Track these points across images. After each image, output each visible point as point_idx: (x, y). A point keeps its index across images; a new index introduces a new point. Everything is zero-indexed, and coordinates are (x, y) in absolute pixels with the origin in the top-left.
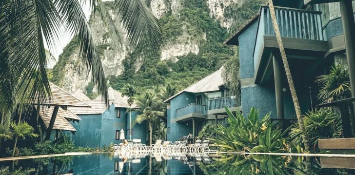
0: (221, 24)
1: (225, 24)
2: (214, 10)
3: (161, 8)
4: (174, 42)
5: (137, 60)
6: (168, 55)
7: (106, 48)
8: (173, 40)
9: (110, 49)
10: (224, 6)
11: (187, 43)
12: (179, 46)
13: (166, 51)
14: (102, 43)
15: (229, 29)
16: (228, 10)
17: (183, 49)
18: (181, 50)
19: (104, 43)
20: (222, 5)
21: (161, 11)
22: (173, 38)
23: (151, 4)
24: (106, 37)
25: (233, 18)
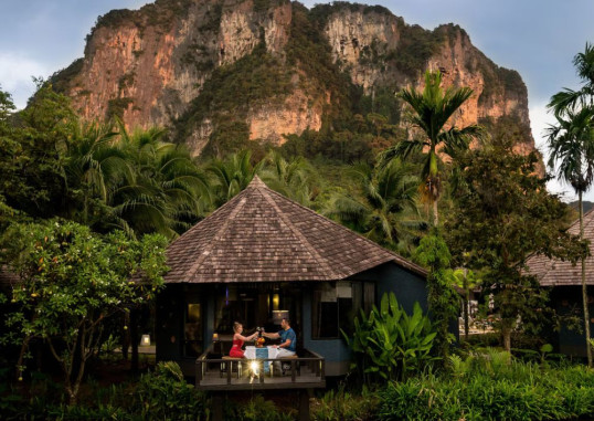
0: (354, 78)
1: (360, 78)
2: (339, 50)
3: (243, 36)
4: (278, 106)
5: (195, 134)
6: (266, 131)
7: (127, 107)
8: (274, 101)
9: (134, 108)
10: (360, 44)
11: (301, 110)
12: (287, 114)
13: (260, 123)
14: (117, 95)
15: (368, 88)
16: (368, 53)
17: (295, 120)
18: (291, 122)
19: (122, 96)
20: (355, 42)
21: (241, 43)
22: (274, 97)
23: (222, 25)
24: (126, 82)
25: (377, 67)
